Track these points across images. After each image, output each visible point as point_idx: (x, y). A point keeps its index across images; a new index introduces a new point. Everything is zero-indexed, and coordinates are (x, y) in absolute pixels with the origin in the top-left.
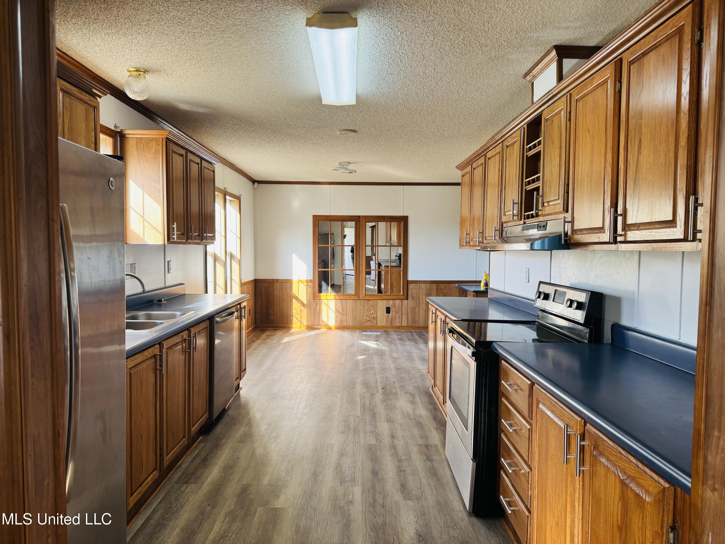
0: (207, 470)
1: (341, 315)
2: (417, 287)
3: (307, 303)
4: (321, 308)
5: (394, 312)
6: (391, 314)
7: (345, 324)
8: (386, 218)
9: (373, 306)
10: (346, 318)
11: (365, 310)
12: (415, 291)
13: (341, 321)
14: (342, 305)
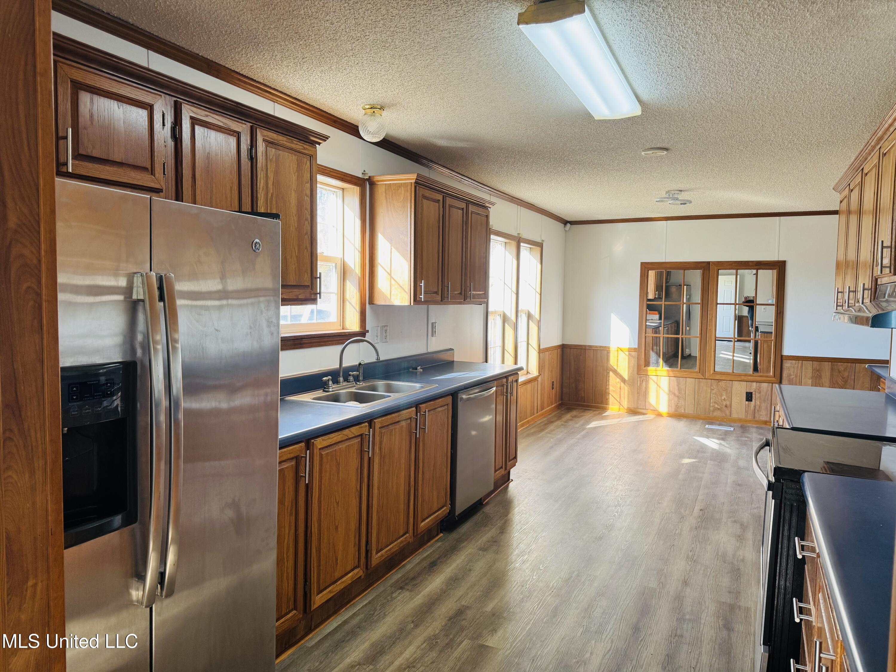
0: (429, 578)
1: (676, 399)
2: (798, 366)
3: (629, 379)
4: (648, 387)
5: (759, 400)
6: (753, 403)
7: (683, 411)
8: (751, 264)
9: (726, 390)
10: (683, 403)
11: (713, 394)
12: (794, 372)
13: (677, 407)
14: (678, 385)
